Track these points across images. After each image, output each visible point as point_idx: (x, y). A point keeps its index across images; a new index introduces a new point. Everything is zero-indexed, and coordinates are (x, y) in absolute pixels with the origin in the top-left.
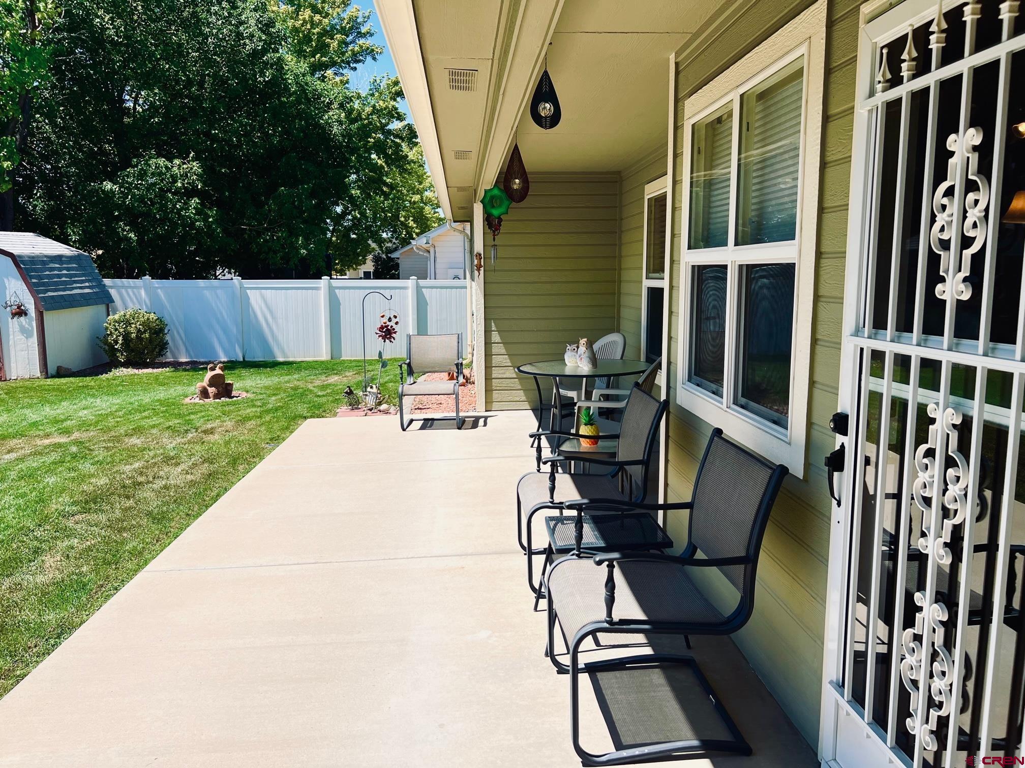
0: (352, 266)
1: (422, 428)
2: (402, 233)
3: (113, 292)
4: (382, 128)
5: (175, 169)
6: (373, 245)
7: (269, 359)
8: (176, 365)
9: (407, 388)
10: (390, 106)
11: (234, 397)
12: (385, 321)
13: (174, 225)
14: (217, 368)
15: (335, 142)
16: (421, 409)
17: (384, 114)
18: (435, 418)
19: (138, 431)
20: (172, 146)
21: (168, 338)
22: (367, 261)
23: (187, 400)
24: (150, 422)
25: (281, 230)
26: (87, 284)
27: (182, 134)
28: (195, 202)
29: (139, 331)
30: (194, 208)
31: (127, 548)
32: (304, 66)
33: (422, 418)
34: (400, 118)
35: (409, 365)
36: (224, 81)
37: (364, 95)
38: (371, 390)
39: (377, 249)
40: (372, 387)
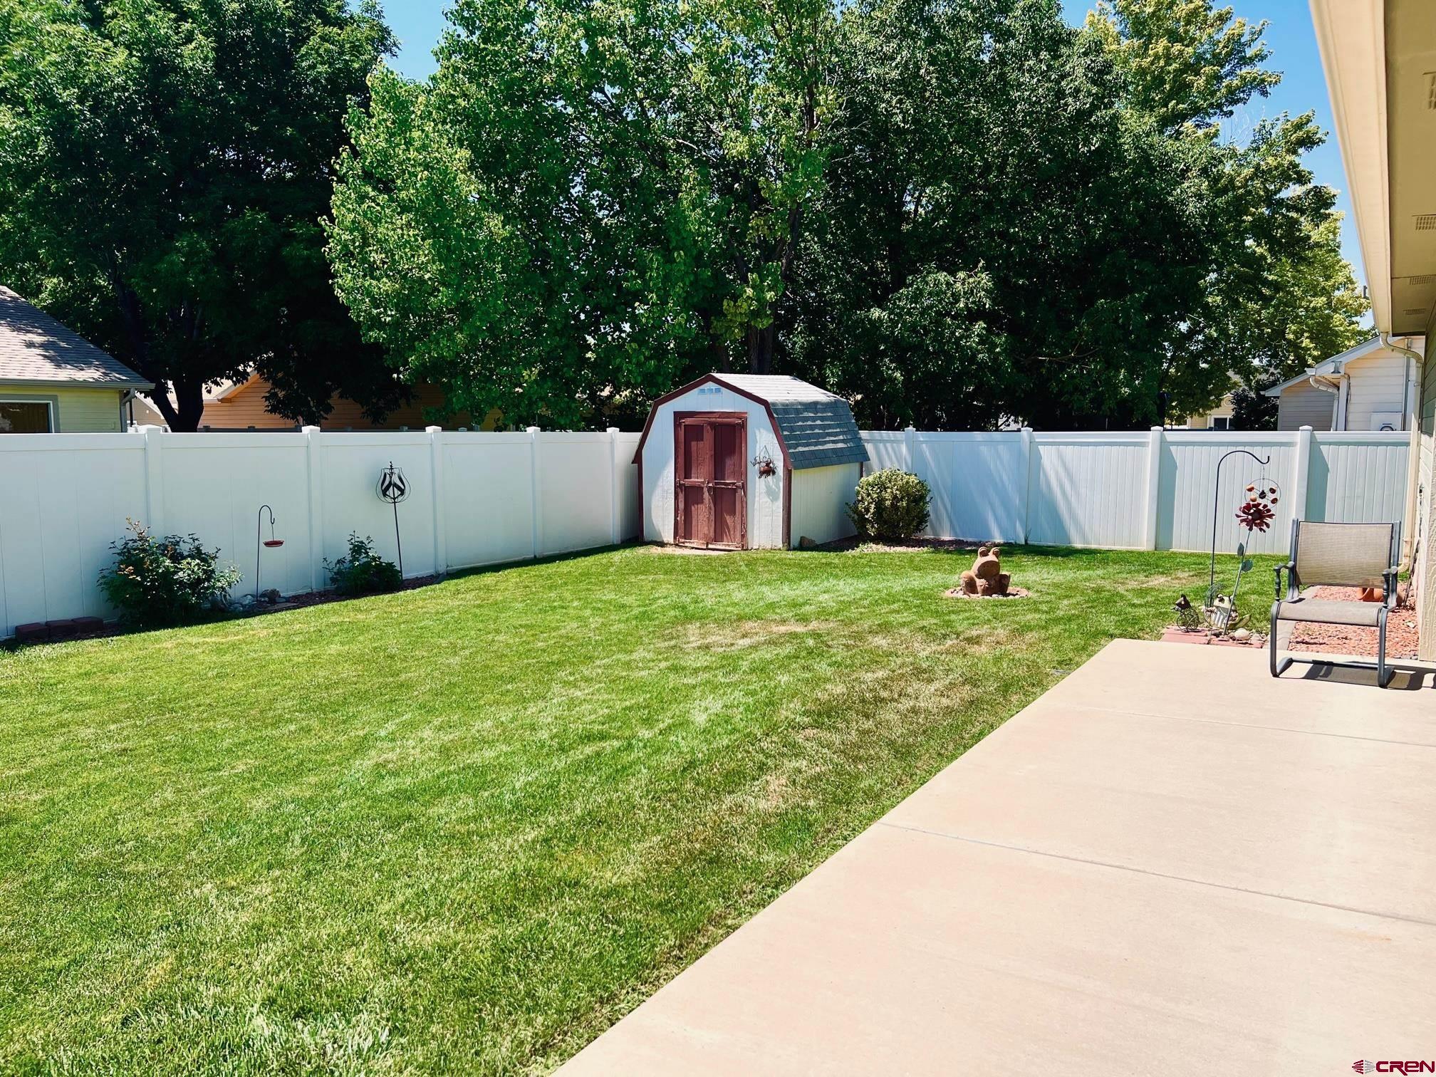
0: (1198, 410)
1: (1311, 676)
2: (1287, 358)
3: (869, 448)
4: (1269, 199)
5: (958, 285)
6: (1236, 378)
7: (1062, 544)
8: (937, 545)
9: (1287, 608)
10: (1286, 163)
11: (1009, 594)
12: (1253, 497)
13: (950, 359)
14: (991, 553)
15: (1188, 227)
16: (1307, 643)
17: (1274, 177)
18: (1335, 661)
19: (885, 628)
20: (957, 255)
21: (929, 508)
22: (1223, 403)
23: (947, 594)
24: (900, 618)
25: (1094, 361)
26: (841, 437)
27: (971, 237)
28: (980, 326)
29: (895, 497)
30: (978, 335)
31: (862, 786)
32: (1150, 120)
33: (1311, 659)
34: (1301, 179)
35: (1293, 570)
36: (1033, 159)
37: (1242, 152)
38: (1221, 605)
39: (1242, 384)
40: (1222, 600)
